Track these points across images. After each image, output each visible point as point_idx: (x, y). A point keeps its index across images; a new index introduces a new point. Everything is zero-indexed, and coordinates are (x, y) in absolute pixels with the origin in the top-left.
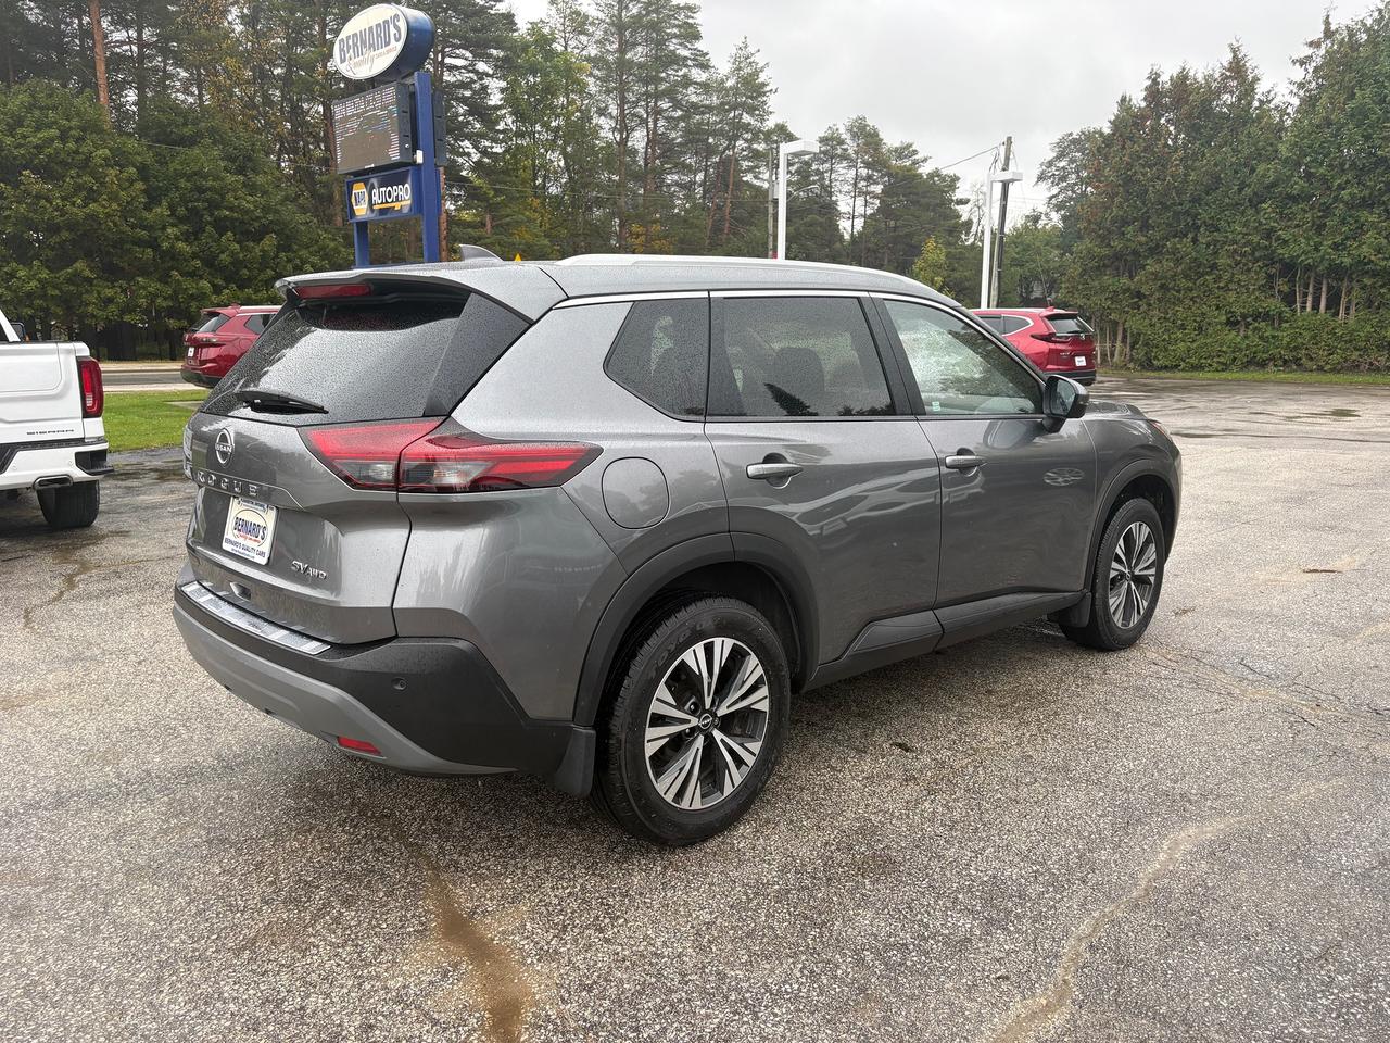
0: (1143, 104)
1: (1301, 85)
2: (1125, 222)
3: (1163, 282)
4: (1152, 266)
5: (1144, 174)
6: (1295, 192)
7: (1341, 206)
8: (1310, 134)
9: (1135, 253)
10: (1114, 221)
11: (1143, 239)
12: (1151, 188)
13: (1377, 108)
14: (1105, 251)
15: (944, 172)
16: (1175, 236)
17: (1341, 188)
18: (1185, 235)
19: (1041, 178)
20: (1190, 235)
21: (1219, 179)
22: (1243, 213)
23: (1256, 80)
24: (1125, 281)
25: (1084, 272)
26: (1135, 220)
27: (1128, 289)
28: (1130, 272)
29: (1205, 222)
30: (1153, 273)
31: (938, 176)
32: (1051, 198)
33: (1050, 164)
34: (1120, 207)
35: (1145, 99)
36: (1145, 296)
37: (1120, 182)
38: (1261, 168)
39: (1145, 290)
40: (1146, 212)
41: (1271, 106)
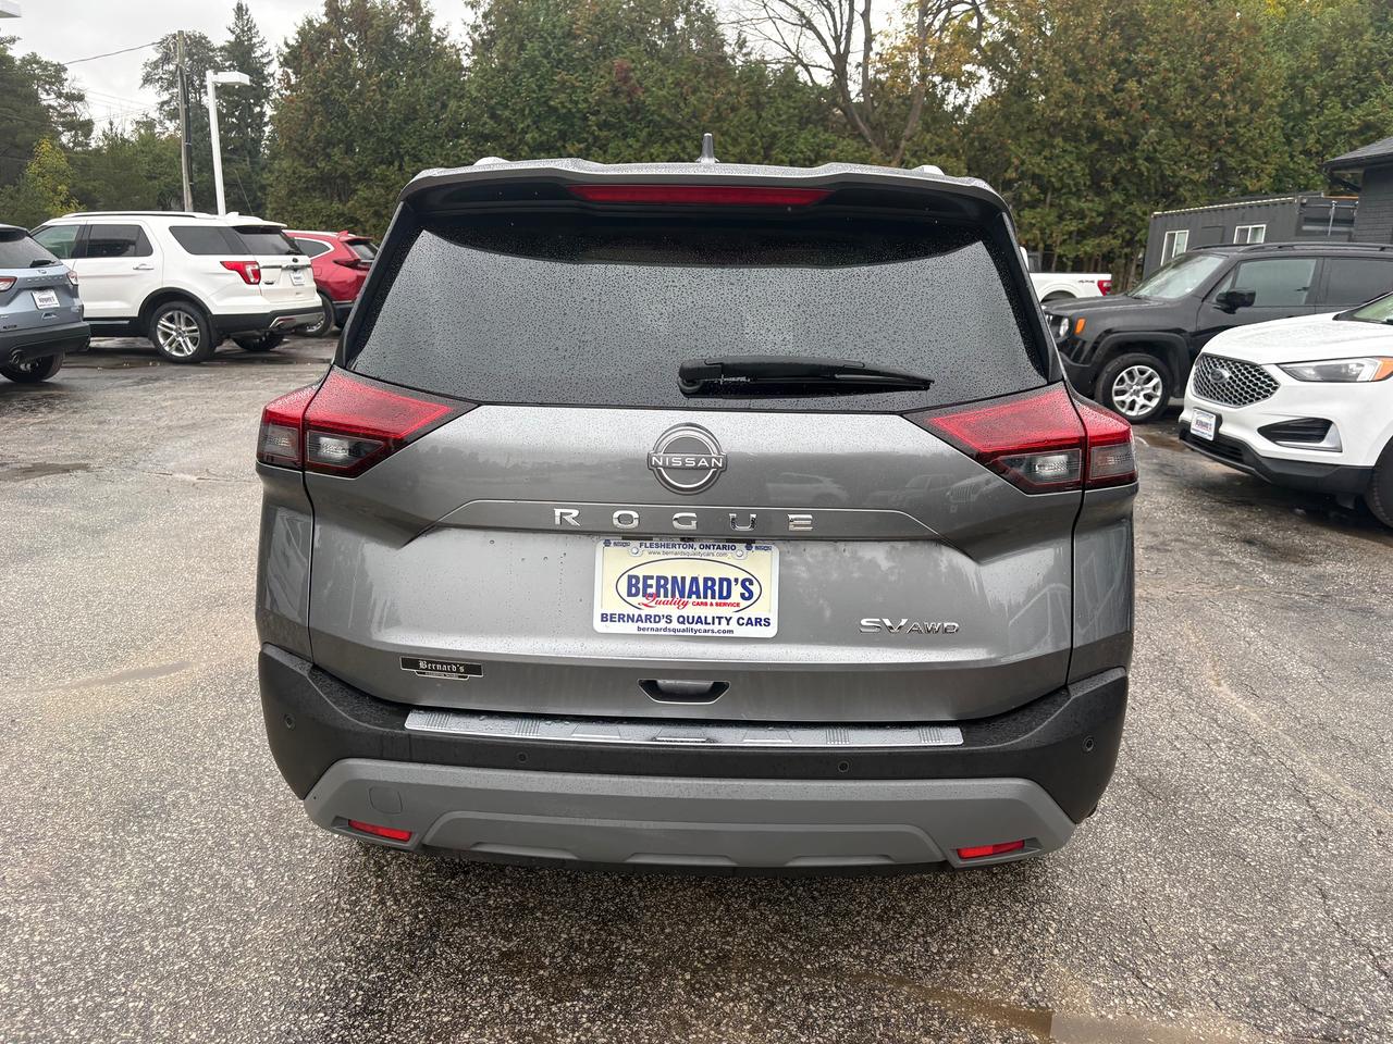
0: (325, 20)
1: (475, 28)
2: (330, 143)
3: (377, 208)
4: (363, 192)
5: (342, 95)
6: (487, 131)
7: (526, 148)
8: (493, 77)
9: (344, 176)
10: (317, 141)
11: (349, 162)
12: (351, 111)
13: (545, 61)
14: (312, 172)
15: (44, 58)
16: (381, 163)
17: (524, 132)
18: (392, 163)
19: (147, 80)
20: (396, 164)
21: (415, 111)
22: (442, 146)
23: (429, 16)
24: (336, 205)
25: (292, 193)
26: (340, 141)
27: (342, 215)
28: (339, 196)
29: (407, 152)
30: (365, 199)
31: (38, 62)
32: (163, 104)
33: (155, 65)
34: (322, 125)
35: (326, 15)
36: (361, 223)
37: (318, 99)
38: (453, 104)
39: (358, 214)
40: (350, 135)
41: (446, 43)
